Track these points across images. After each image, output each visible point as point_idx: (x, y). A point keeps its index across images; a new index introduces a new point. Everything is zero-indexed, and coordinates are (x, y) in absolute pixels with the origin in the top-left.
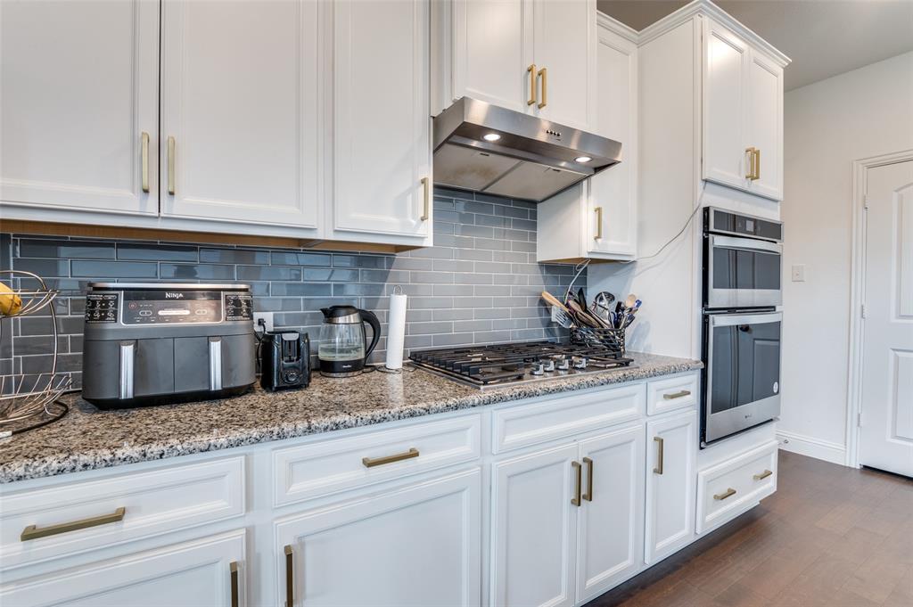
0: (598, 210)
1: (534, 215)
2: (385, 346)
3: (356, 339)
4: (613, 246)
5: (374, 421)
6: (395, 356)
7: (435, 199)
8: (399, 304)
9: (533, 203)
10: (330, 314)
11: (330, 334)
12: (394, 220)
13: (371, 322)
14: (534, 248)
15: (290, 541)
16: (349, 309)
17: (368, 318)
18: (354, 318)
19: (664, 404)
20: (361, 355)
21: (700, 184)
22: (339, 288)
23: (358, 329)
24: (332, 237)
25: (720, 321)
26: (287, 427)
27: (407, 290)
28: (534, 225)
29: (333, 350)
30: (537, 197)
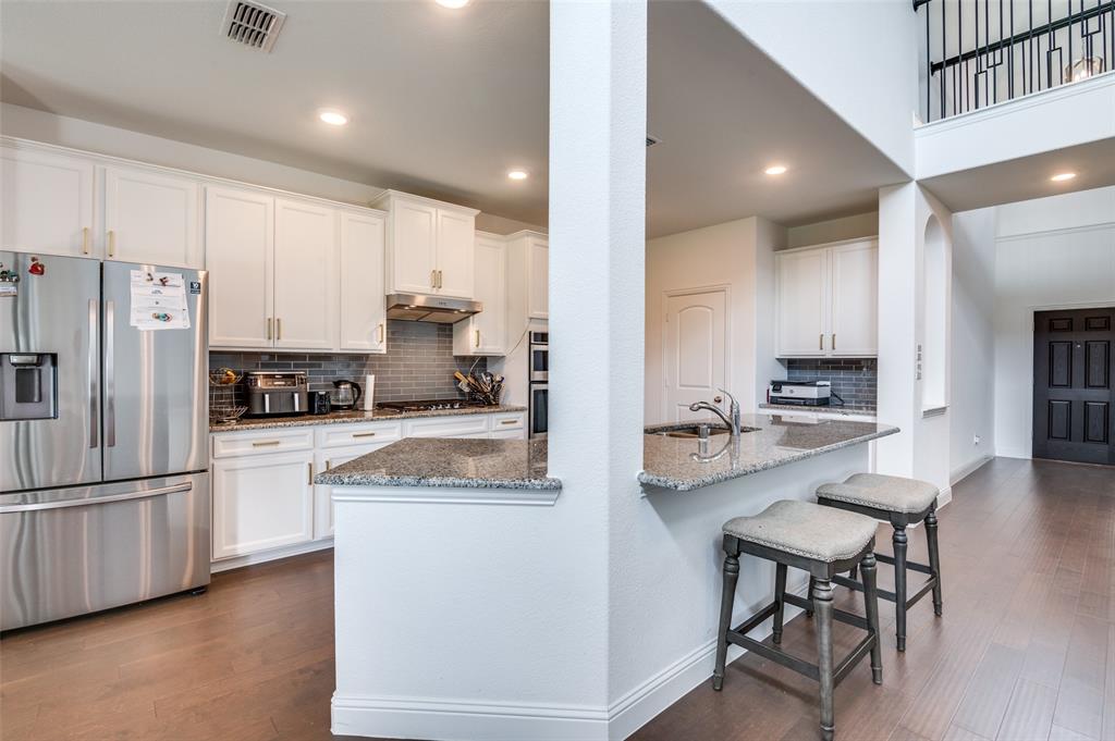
0: (478, 332)
1: (451, 330)
2: (363, 400)
3: (350, 396)
4: (489, 349)
5: (357, 421)
6: (369, 404)
7: (388, 338)
8: (371, 380)
9: (451, 325)
10: (337, 384)
11: (337, 393)
12: (367, 343)
13: (358, 388)
14: (451, 348)
15: (328, 459)
16: (346, 382)
17: (354, 385)
18: (348, 386)
19: (500, 426)
20: (352, 403)
21: (527, 320)
22: (334, 372)
23: (350, 391)
24: (339, 352)
25: (535, 387)
26: (327, 421)
27: (375, 373)
28: (451, 336)
29: (338, 400)
30: (452, 321)
